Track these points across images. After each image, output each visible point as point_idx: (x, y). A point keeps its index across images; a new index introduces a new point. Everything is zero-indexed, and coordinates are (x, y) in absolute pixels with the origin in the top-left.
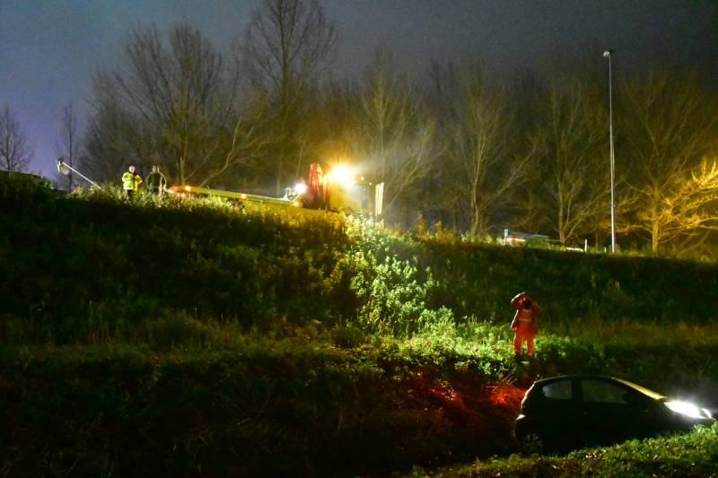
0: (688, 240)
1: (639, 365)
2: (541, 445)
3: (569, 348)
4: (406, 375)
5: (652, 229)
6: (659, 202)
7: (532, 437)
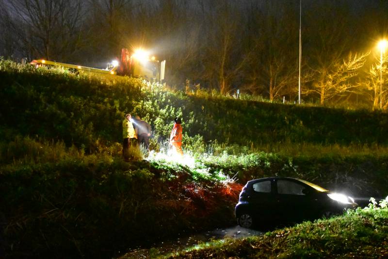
0: (340, 98)
2: (251, 222)
3: (271, 160)
4: (169, 177)
5: (321, 92)
6: (325, 77)
7: (245, 216)
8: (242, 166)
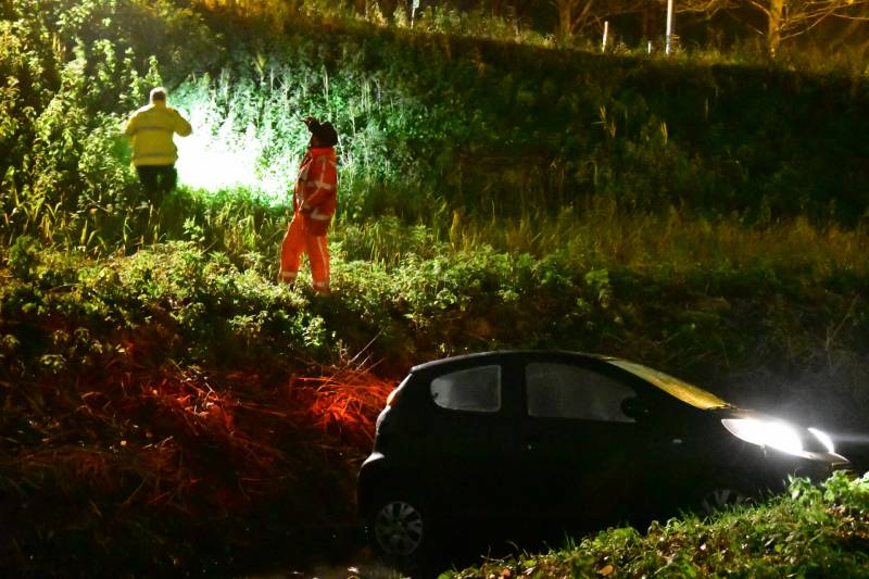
0: (849, 30)
1: (689, 321)
2: (419, 530)
4: (84, 349)
5: (768, 5)
7: (396, 510)
8: (406, 305)
